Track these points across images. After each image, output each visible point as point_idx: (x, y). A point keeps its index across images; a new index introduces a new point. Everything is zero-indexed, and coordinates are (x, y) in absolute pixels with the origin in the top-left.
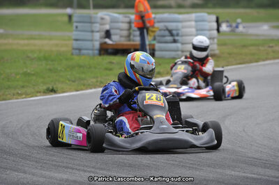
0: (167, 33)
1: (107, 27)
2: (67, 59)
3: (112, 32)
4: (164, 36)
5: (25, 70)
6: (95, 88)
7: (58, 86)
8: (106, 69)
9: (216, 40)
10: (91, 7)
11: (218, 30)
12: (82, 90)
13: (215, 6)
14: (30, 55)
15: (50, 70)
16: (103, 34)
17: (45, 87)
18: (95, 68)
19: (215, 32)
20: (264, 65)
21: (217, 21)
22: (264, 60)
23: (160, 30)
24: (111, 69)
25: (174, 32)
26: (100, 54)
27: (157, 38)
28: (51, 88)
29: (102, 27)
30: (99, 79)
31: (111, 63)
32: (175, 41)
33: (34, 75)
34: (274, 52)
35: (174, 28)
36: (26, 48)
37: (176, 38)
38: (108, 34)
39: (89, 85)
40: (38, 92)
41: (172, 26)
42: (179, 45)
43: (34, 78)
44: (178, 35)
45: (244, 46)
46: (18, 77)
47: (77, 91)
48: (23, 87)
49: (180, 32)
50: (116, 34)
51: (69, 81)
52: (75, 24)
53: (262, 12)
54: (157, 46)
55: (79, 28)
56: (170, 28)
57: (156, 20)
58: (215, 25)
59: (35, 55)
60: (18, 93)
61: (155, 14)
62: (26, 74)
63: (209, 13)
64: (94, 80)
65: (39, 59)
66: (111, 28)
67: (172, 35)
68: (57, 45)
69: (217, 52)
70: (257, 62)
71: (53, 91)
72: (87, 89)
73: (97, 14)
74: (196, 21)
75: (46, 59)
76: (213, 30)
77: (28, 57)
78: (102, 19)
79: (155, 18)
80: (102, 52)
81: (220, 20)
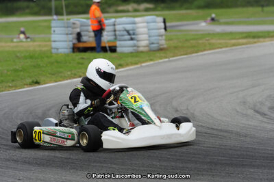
0: (125, 33)
1: (78, 30)
2: (47, 57)
3: (82, 33)
4: (123, 35)
5: (15, 67)
6: (70, 79)
7: (41, 79)
8: (79, 63)
9: (164, 37)
10: (65, 13)
11: (165, 29)
12: (60, 81)
13: (163, 9)
14: (18, 55)
15: (34, 66)
16: (75, 36)
17: (31, 81)
18: (70, 63)
19: (163, 30)
20: (202, 55)
21: (164, 22)
22: (202, 51)
23: (120, 31)
24: (82, 64)
25: (131, 32)
26: (74, 52)
27: (118, 37)
28: (35, 81)
29: (75, 30)
30: (73, 72)
31: (83, 58)
32: (132, 39)
33: (21, 71)
34: (210, 44)
35: (131, 28)
36: (15, 49)
37: (133, 36)
38: (79, 35)
39: (65, 77)
40: (25, 84)
41: (129, 27)
42: (135, 42)
43: (22, 73)
44: (134, 34)
45: (186, 40)
46: (9, 73)
47: (56, 82)
48: (13, 81)
49: (136, 32)
50: (85, 36)
51: (50, 74)
52: (53, 29)
53: (201, 12)
54: (118, 43)
55: (56, 32)
56: (128, 29)
57: (116, 23)
58: (162, 25)
59: (23, 55)
60: (9, 86)
61: (116, 17)
62: (16, 70)
63: (158, 16)
64: (69, 73)
65: (25, 58)
66: (81, 31)
67: (129, 34)
68: (40, 46)
69: (165, 46)
70: (196, 52)
71: (37, 83)
72: (64, 80)
73: (70, 19)
74: (148, 23)
75: (31, 57)
76: (161, 29)
77: (17, 56)
78: (74, 24)
79: (115, 21)
80: (75, 50)
81: (167, 21)
